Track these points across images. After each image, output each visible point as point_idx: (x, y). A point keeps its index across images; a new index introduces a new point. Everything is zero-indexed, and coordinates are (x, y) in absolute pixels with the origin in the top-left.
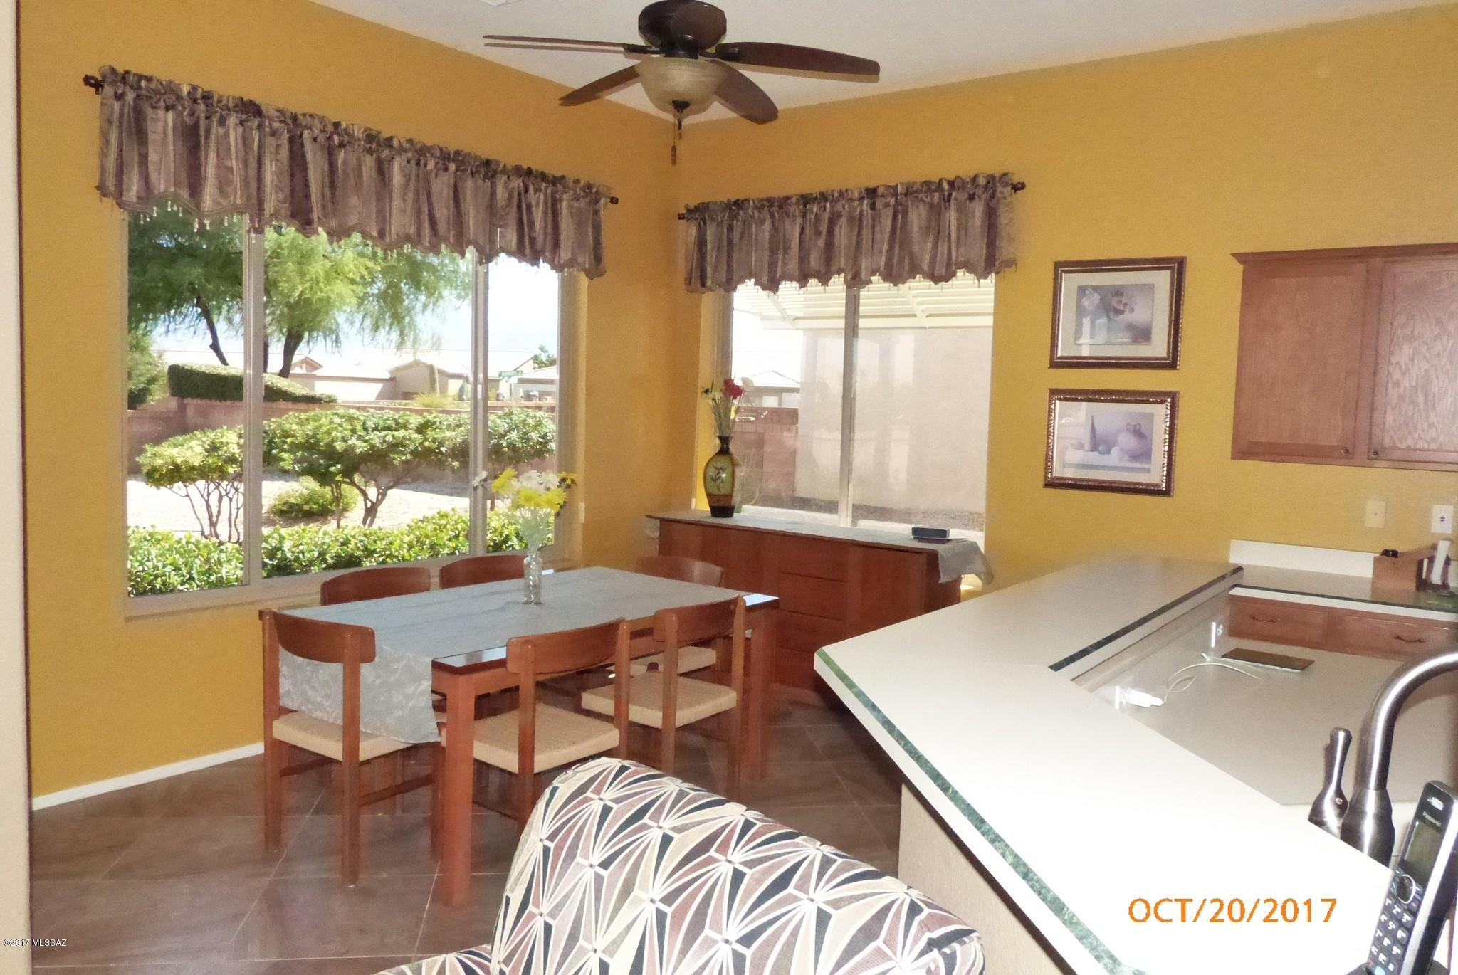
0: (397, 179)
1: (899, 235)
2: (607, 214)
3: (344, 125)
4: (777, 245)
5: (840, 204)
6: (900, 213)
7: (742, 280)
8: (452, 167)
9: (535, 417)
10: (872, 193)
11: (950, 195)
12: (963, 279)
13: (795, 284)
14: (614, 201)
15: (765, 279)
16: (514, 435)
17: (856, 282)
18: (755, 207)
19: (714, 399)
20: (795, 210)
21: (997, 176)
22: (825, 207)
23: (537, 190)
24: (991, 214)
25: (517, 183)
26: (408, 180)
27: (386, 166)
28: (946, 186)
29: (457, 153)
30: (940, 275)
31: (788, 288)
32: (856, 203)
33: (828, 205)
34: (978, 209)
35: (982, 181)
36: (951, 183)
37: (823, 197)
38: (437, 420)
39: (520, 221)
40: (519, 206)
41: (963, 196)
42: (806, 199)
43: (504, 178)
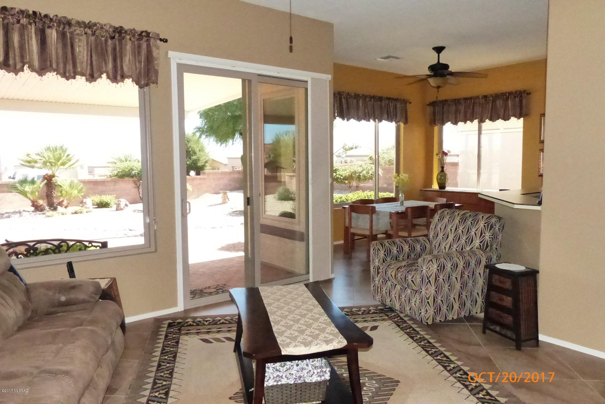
0: (361, 104)
1: (494, 107)
2: (409, 106)
3: (350, 93)
4: (457, 111)
5: (476, 100)
6: (494, 101)
7: (447, 122)
8: (372, 100)
9: (370, 166)
10: (485, 97)
11: (509, 97)
12: (513, 119)
13: (463, 123)
14: (410, 103)
15: (454, 122)
16: (364, 172)
17: (481, 121)
18: (450, 102)
19: (439, 157)
20: (462, 102)
21: (522, 91)
22: (472, 101)
23: (392, 103)
24: (521, 101)
25: (387, 101)
26: (363, 104)
27: (358, 101)
28: (507, 94)
29: (374, 96)
30: (506, 118)
31: (461, 124)
32: (481, 100)
33: (472, 100)
34: (517, 100)
35: (518, 93)
36: (509, 93)
37: (471, 98)
38: (339, 168)
39: (388, 111)
40: (387, 107)
41: (513, 97)
42: (466, 99)
43: (384, 101)
